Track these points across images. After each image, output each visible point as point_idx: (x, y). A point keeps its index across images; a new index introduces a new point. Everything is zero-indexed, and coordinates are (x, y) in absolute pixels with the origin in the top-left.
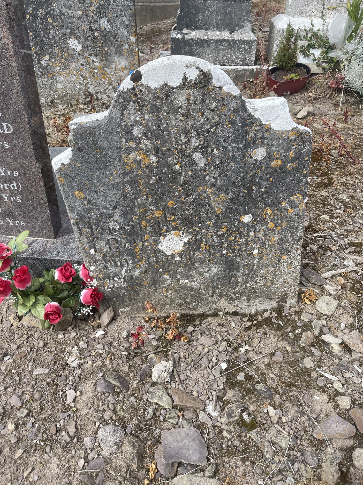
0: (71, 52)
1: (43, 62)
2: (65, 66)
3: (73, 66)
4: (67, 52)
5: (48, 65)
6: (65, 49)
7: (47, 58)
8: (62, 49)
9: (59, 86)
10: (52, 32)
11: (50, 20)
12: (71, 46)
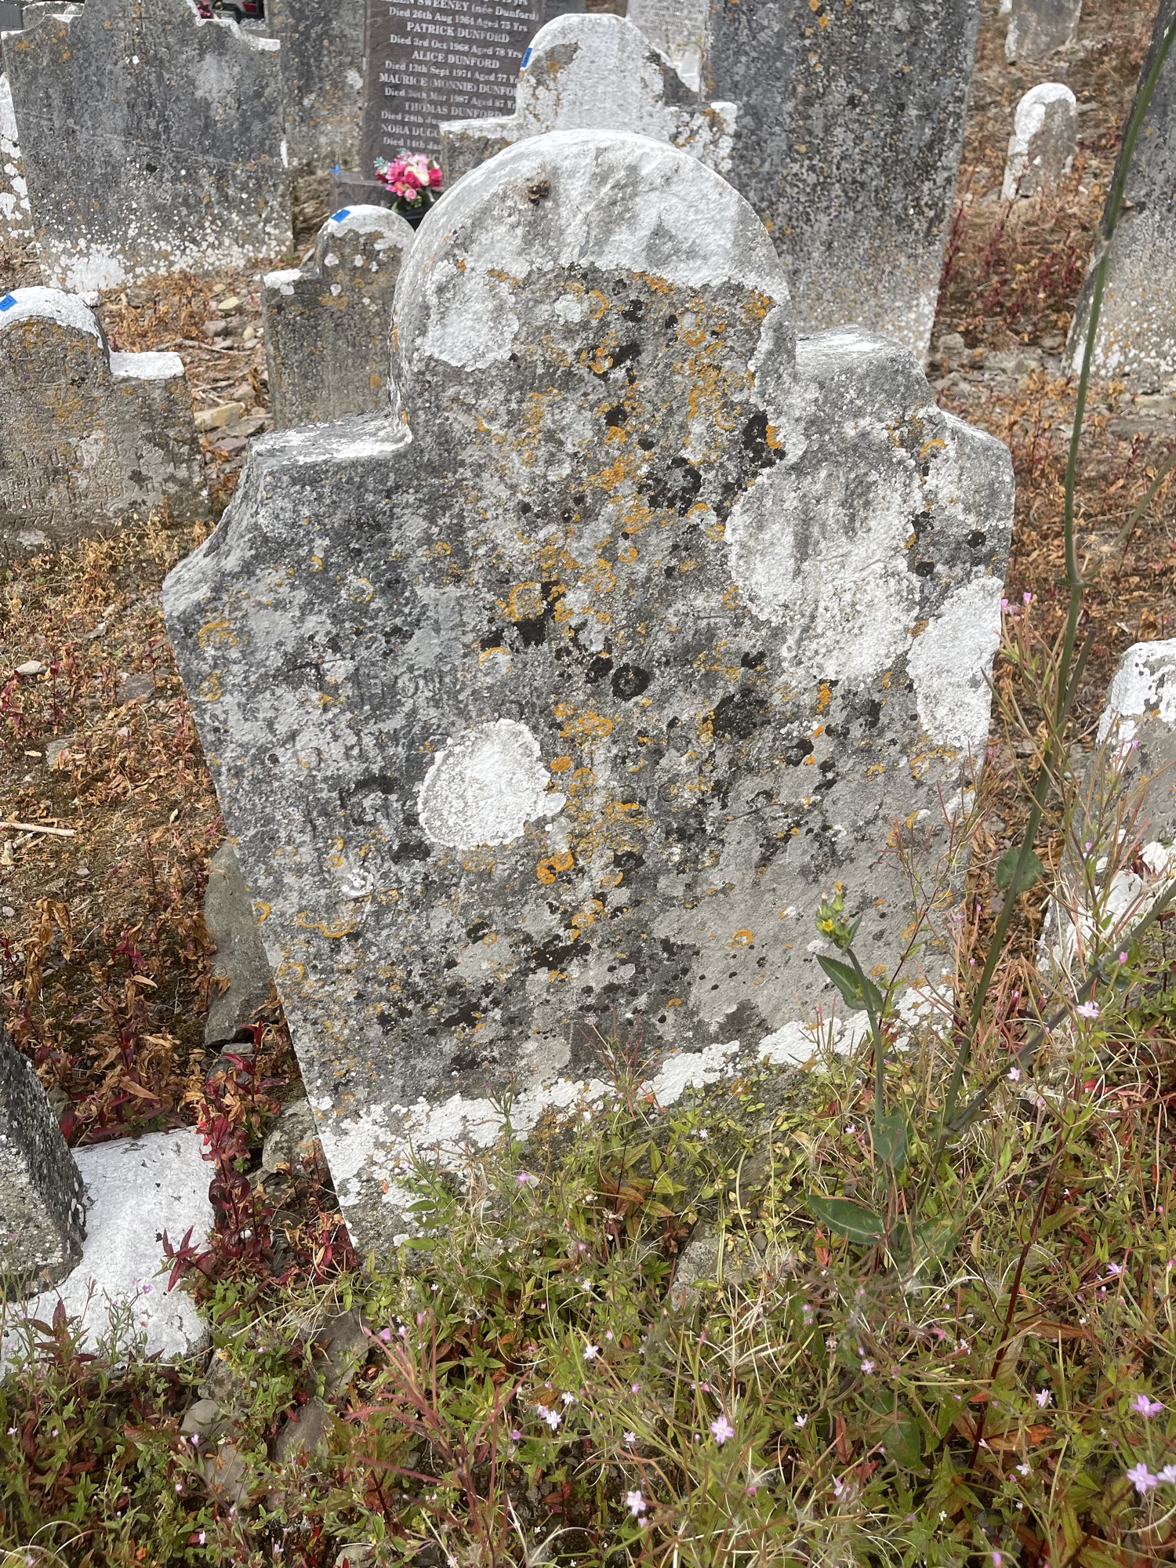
0: (347, 89)
1: (306, 102)
2: (335, 109)
3: (347, 110)
4: (342, 89)
5: (312, 106)
6: (339, 84)
7: (313, 96)
8: (335, 85)
9: (323, 140)
10: (326, 59)
11: (326, 43)
12: (349, 81)
